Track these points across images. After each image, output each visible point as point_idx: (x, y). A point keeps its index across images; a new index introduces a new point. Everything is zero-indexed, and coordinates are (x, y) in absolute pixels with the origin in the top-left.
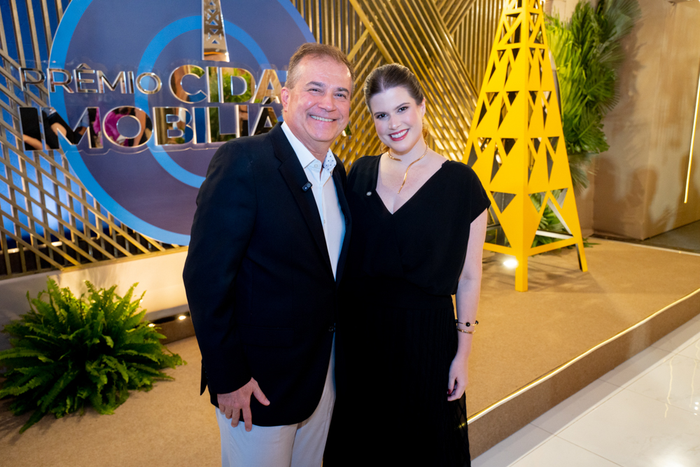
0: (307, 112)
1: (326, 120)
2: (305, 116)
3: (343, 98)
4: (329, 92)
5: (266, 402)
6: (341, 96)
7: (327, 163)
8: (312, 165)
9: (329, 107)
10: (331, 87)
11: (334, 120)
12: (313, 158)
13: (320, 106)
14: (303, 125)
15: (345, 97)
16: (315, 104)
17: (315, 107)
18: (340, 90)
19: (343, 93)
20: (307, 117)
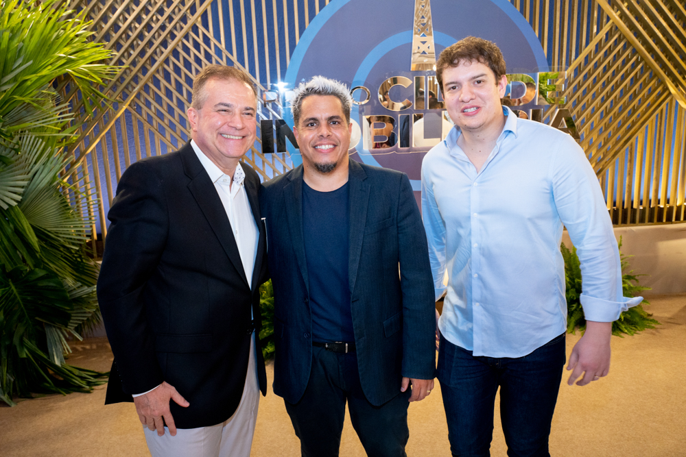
0: (217, 131)
1: (237, 138)
2: (215, 135)
3: (250, 116)
4: (237, 111)
5: (186, 404)
6: (248, 114)
7: (236, 176)
8: (221, 179)
9: (239, 126)
10: (238, 107)
11: (243, 137)
12: (222, 173)
13: (230, 124)
14: (214, 143)
15: (252, 115)
16: (225, 124)
17: (225, 126)
18: (247, 109)
19: (250, 111)
20: (217, 136)
